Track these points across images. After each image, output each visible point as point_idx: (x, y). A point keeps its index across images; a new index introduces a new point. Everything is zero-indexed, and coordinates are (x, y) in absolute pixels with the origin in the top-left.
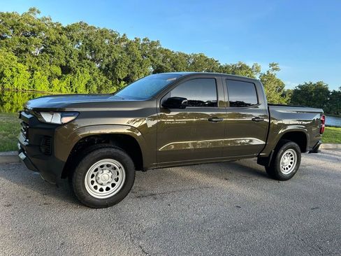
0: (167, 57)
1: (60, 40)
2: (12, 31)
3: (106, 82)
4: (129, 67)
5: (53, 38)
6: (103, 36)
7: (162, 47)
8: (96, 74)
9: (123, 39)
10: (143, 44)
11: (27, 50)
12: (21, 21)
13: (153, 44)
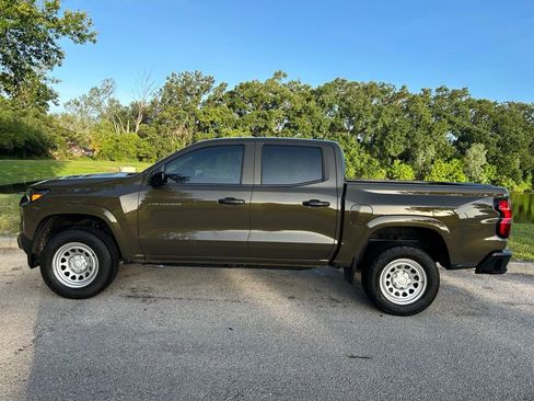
0: (481, 113)
1: (305, 109)
2: (250, 105)
3: (370, 162)
4: (407, 136)
5: (299, 107)
6: (367, 93)
7: (472, 97)
8: (353, 151)
9: (401, 95)
10: (437, 98)
11: (266, 127)
12: (261, 92)
13: (454, 94)
